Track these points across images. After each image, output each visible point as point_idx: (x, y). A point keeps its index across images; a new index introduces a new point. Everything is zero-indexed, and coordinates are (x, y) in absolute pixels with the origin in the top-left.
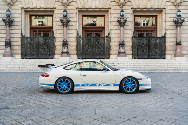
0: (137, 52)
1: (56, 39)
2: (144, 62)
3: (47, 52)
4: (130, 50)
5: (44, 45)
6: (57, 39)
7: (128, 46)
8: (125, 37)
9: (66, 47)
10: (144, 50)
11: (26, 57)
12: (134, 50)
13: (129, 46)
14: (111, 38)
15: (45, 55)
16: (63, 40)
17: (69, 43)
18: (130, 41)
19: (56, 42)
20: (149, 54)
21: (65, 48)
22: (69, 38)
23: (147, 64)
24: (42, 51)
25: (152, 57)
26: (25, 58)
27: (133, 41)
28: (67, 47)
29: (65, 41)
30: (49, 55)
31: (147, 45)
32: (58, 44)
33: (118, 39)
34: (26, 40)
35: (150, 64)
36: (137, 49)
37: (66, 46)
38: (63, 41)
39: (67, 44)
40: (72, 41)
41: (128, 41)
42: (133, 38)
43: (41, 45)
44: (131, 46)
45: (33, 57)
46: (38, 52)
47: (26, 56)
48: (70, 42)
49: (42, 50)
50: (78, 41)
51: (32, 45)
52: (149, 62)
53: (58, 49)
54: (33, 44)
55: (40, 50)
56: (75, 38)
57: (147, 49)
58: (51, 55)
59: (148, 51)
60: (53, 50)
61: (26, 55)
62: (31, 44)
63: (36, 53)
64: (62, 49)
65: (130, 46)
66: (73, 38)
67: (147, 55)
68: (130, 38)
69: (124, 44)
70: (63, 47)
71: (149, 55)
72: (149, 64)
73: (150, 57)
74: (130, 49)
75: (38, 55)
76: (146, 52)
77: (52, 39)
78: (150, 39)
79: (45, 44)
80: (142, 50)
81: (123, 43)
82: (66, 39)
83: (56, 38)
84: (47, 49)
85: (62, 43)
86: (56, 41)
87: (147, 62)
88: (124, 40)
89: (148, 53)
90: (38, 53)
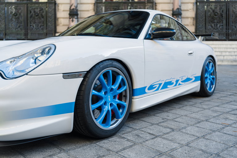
0: (205, 29)
1: (58, 6)
2: (220, 46)
3: (43, 29)
4: (191, 25)
5: (37, 16)
6: (60, 6)
7: (187, 18)
8: (182, 2)
9: (74, 19)
10: (218, 26)
11: (6, 38)
12: (198, 25)
13: (189, 19)
14: (157, 4)
15: (39, 34)
16: (70, 7)
17: (82, 12)
18: (191, 8)
19: (59, 11)
20: (226, 31)
21: (73, 21)
22: (81, 4)
23: (226, 50)
24: (33, 27)
25: (233, 38)
26: (4, 39)
27: (197, 9)
28: (76, 20)
29: (73, 9)
30: (47, 34)
31: (224, 15)
32: (62, 14)
33: (169, 4)
34: (6, 8)
35: (231, 50)
36: (204, 23)
37: (76, 17)
38: (70, 9)
39: (77, 15)
40: (87, 9)
41: (188, 9)
42: (196, 3)
43: (33, 16)
44: (193, 18)
45: (19, 37)
46: (26, 29)
47: (6, 36)
48: (84, 12)
49: (34, 25)
50: (97, 9)
51: (17, 17)
52: (229, 46)
53: (62, 24)
54: (18, 14)
55: (31, 26)
56: (92, 4)
57: (223, 23)
58: (49, 34)
59: (225, 27)
60: (53, 25)
61: (6, 34)
62: (15, 14)
63: (24, 31)
64: (68, 24)
65: (191, 18)
66: (88, 5)
67: (223, 34)
68: (191, 3)
69: (180, 14)
70: (70, 18)
71: (226, 34)
72: (229, 50)
73: (229, 38)
74: (192, 23)
75: (27, 34)
76: (221, 27)
77: (51, 5)
78: (229, 3)
79: (40, 15)
80: (213, 25)
81: (179, 11)
82: (75, 4)
83: (58, 4)
84: (43, 23)
85: (68, 12)
86: (58, 9)
87: (224, 46)
88: (180, 6)
89: (224, 31)
90: (27, 31)
